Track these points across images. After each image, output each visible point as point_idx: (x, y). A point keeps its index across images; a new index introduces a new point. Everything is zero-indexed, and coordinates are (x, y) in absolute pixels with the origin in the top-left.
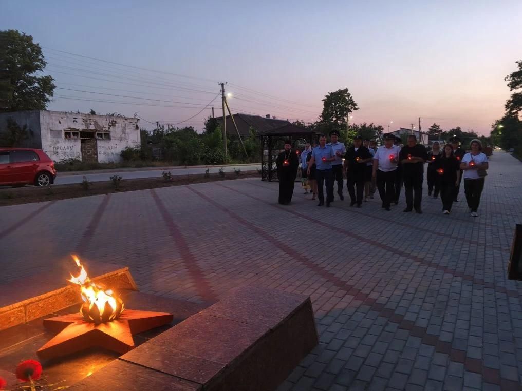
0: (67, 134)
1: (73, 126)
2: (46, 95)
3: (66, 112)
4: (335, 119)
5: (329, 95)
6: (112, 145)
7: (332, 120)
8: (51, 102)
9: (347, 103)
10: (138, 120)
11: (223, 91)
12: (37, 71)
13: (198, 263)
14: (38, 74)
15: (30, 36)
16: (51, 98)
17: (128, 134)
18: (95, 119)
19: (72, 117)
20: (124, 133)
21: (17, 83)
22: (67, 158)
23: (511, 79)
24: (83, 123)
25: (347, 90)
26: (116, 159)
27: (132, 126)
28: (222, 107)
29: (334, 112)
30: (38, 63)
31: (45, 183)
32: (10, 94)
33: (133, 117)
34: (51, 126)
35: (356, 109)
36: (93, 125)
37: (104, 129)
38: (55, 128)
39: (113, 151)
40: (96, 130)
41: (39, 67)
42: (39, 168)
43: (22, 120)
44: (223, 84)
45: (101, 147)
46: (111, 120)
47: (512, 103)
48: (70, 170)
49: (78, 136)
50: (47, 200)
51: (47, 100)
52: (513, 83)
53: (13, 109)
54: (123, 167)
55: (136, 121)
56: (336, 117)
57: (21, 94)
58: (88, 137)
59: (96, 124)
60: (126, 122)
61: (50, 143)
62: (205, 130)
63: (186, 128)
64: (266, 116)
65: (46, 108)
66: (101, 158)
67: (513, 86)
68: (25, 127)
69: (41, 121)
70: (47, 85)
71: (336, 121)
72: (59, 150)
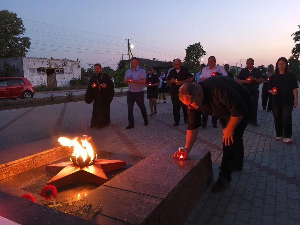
0: (39, 71)
1: (42, 66)
2: (26, 48)
3: (38, 58)
4: (193, 60)
5: (189, 47)
6: (65, 77)
7: (191, 61)
8: (29, 52)
9: (200, 51)
10: (79, 62)
11: (129, 44)
12: (20, 34)
13: (128, 138)
14: (21, 36)
15: (16, 13)
16: (28, 50)
17: (74, 70)
18: (54, 61)
19: (41, 61)
20: (71, 70)
21: (8, 41)
22: (39, 84)
23: (295, 35)
24: (48, 64)
25: (199, 43)
26: (67, 85)
27: (76, 66)
28: (128, 54)
29: (192, 57)
30: (21, 29)
31: (29, 98)
32: (4, 48)
33: (77, 60)
34: (29, 66)
35: (205, 54)
36: (53, 65)
37: (60, 67)
38: (32, 67)
39: (65, 80)
40: (55, 68)
41: (22, 32)
42: (24, 88)
43: (12, 63)
44: (128, 40)
45: (59, 78)
46: (64, 62)
47: (296, 50)
48: (41, 91)
49: (45, 72)
50: (30, 106)
51: (26, 51)
52: (296, 37)
53: (7, 57)
54: (72, 89)
55: (78, 63)
56: (193, 59)
57: (11, 48)
58: (51, 72)
59: (55, 64)
60: (72, 63)
61: (29, 76)
62: (118, 68)
63: (106, 67)
64: (153, 59)
65: (26, 56)
66: (59, 84)
67: (296, 39)
68: (14, 66)
69: (24, 63)
70: (26, 42)
71: (193, 62)
72: (34, 80)
